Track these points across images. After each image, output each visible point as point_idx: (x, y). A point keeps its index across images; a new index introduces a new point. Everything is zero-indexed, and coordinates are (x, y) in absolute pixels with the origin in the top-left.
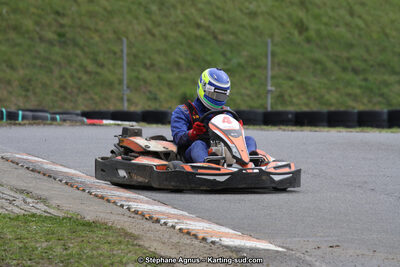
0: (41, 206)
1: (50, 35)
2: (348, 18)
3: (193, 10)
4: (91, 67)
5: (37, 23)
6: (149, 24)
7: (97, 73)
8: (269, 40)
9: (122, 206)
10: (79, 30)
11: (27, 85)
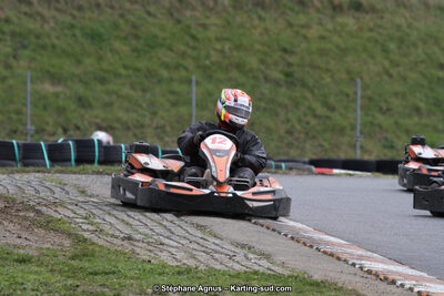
0: (264, 263)
1: (276, 75)
3: (436, 49)
4: (321, 110)
5: (262, 62)
6: (386, 63)
7: (327, 117)
9: (354, 265)
10: (307, 69)
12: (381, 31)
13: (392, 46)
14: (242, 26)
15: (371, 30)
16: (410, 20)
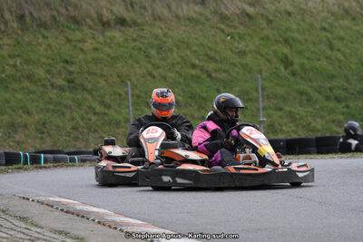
1: (60, 82)
2: (329, 52)
3: (188, 53)
4: (99, 108)
5: (48, 72)
6: (149, 66)
7: (105, 114)
8: (259, 76)
10: (86, 75)
11: (42, 128)
12: (142, 40)
13: (153, 52)
14: (29, 44)
15: (135, 40)
16: (166, 30)
